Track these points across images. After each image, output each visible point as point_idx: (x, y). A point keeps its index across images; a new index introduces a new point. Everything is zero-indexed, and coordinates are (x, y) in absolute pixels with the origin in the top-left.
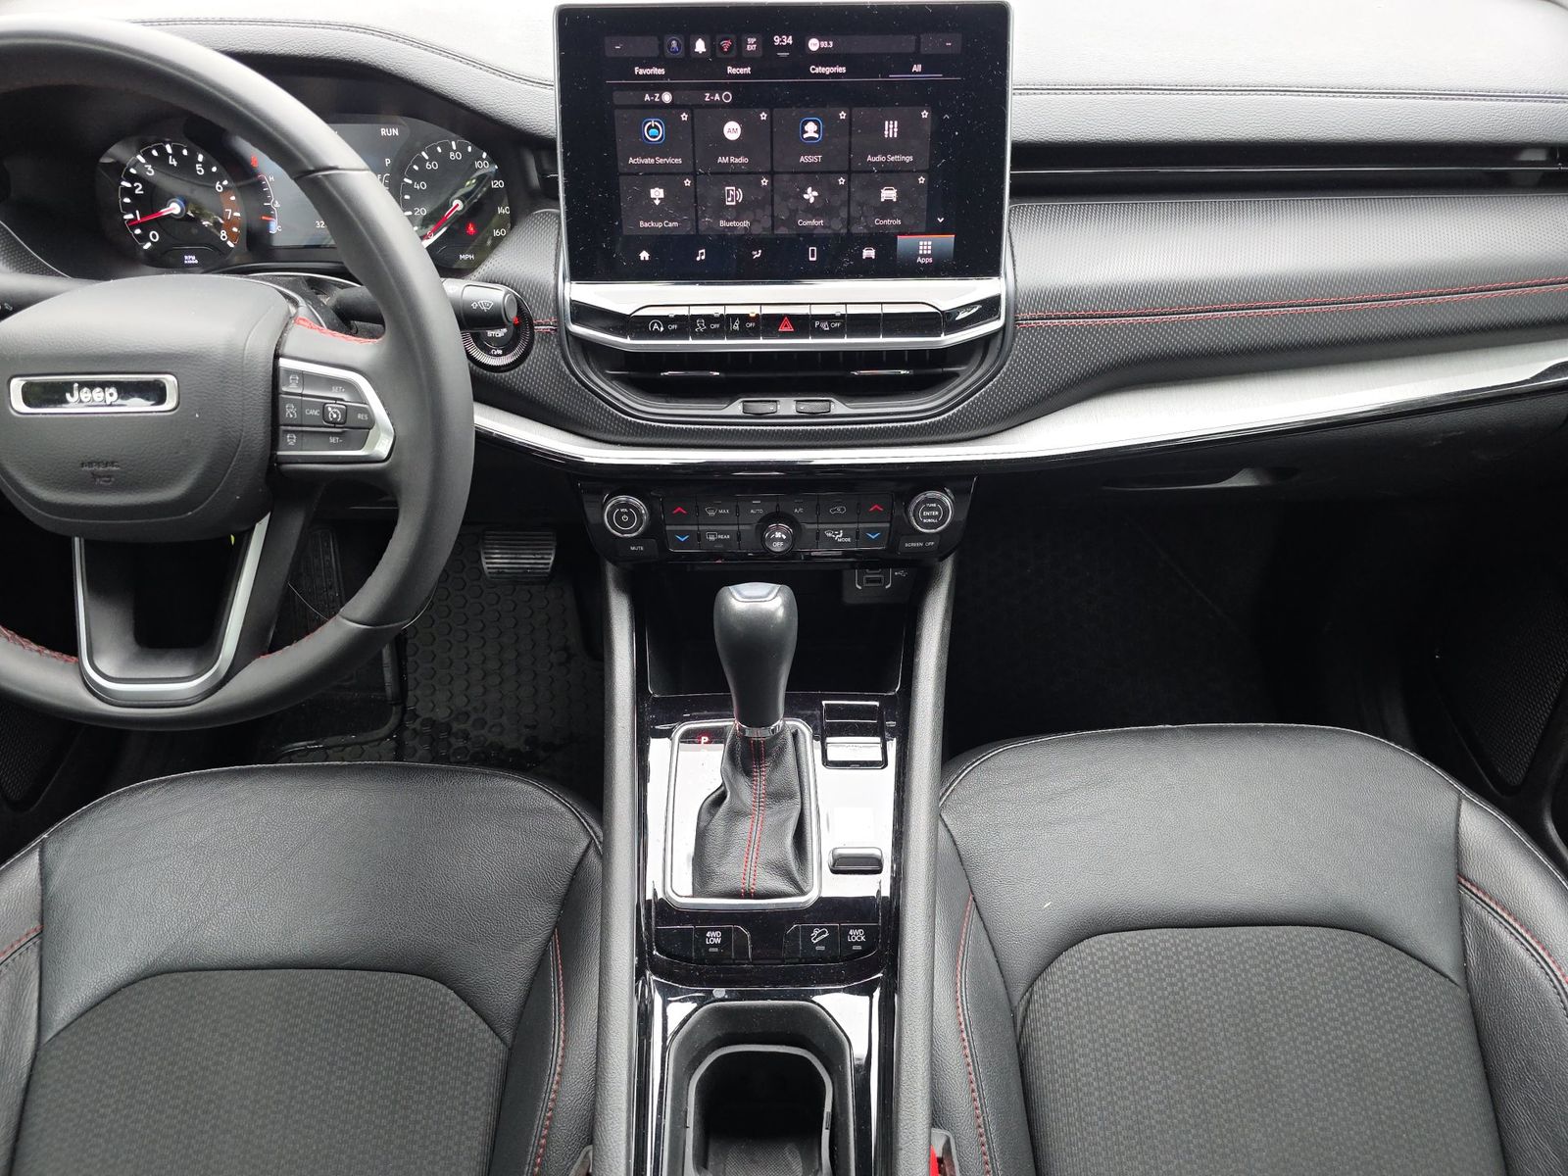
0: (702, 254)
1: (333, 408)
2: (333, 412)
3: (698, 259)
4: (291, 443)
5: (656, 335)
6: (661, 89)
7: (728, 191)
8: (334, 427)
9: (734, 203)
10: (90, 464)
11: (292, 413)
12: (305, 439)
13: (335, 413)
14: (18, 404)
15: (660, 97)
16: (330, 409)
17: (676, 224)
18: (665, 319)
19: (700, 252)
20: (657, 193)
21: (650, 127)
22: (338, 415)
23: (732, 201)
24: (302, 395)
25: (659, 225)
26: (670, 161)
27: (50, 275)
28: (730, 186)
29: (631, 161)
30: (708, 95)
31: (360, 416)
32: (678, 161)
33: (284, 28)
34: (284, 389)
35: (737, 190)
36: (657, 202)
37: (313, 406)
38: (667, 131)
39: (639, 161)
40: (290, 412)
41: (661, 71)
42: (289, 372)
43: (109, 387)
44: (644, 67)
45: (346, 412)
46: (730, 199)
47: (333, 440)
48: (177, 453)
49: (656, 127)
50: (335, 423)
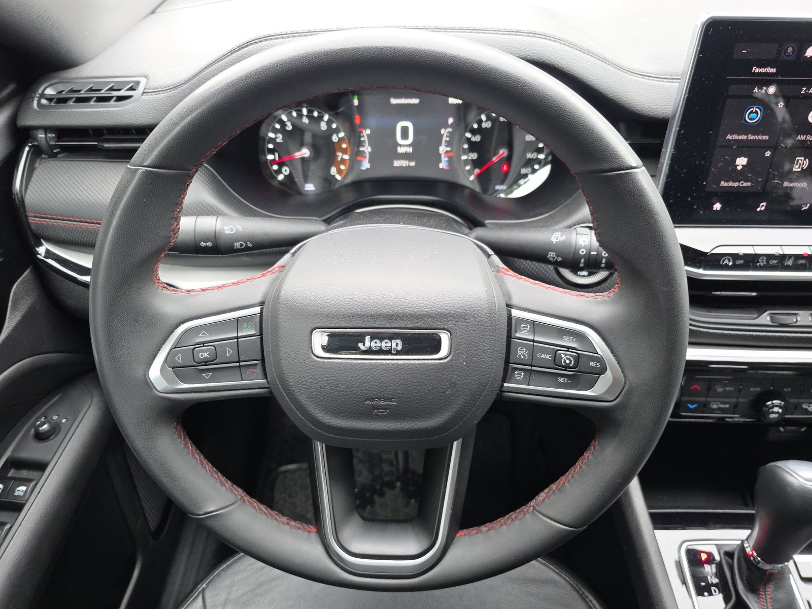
0: (763, 206)
1: (566, 355)
2: (565, 357)
3: (758, 209)
4: (519, 378)
5: (726, 267)
6: (768, 84)
7: (798, 160)
8: (565, 370)
9: (799, 170)
10: (373, 399)
11: (523, 355)
12: (533, 377)
13: (569, 359)
14: (318, 351)
15: (766, 91)
16: (563, 356)
17: (749, 184)
18: (735, 256)
19: (762, 204)
20: (741, 161)
21: (752, 112)
22: (571, 361)
23: (799, 168)
24: (534, 341)
25: (736, 184)
26: (760, 137)
27: (258, 216)
28: (799, 156)
29: (729, 137)
30: (805, 89)
31: (592, 364)
32: (766, 138)
33: (488, 35)
34: (518, 335)
35: (805, 160)
36: (739, 168)
37: (546, 351)
38: (763, 117)
39: (735, 137)
40: (522, 353)
41: (774, 70)
42: (521, 321)
43: (395, 339)
44: (760, 67)
45: (578, 358)
46: (797, 167)
47: (561, 380)
48: (444, 392)
49: (756, 112)
50: (566, 367)
